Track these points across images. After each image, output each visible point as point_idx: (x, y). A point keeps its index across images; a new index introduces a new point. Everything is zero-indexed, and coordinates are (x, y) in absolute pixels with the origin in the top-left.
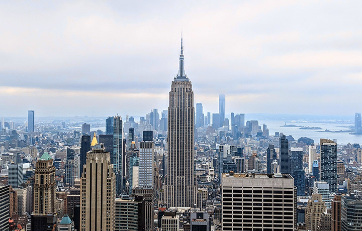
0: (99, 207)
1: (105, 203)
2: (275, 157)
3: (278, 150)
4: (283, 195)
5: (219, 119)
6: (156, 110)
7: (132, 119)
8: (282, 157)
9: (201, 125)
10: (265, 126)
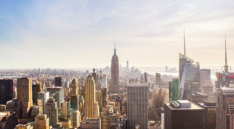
0: (90, 93)
1: (92, 91)
2: (143, 79)
3: (144, 77)
4: (145, 88)
5: (127, 68)
6: (108, 66)
7: (101, 69)
8: (145, 79)
9: (121, 70)
10: (140, 70)
